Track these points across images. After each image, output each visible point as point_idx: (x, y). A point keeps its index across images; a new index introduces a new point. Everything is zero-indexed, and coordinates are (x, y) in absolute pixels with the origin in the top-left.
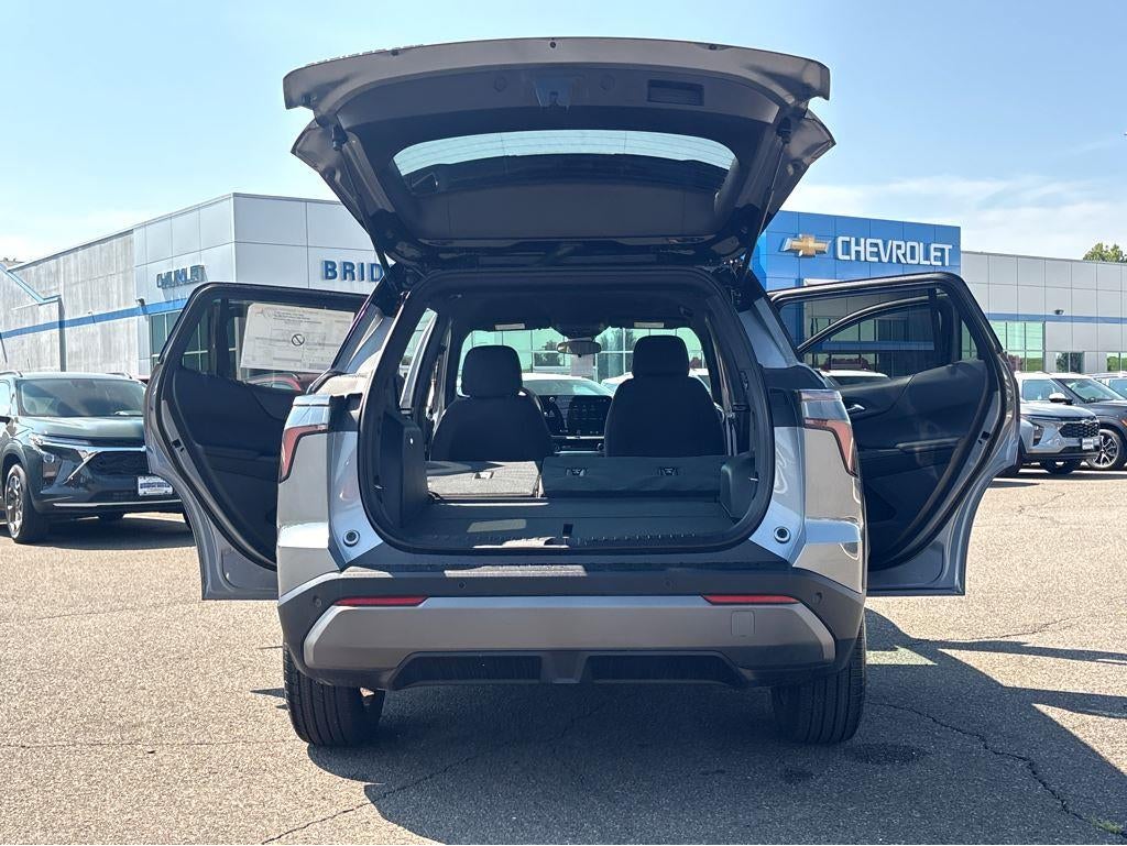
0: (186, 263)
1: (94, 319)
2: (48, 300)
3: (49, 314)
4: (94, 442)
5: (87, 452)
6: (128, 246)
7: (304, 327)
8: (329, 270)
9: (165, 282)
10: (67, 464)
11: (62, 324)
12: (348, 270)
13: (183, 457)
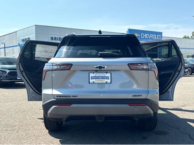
0: (27, 37)
1: (10, 47)
2: (2, 43)
3: (3, 46)
4: (9, 69)
5: (8, 71)
6: (17, 34)
7: (47, 49)
8: (52, 38)
9: (23, 40)
10: (4, 73)
11: (5, 48)
12: (55, 38)
13: (24, 74)
